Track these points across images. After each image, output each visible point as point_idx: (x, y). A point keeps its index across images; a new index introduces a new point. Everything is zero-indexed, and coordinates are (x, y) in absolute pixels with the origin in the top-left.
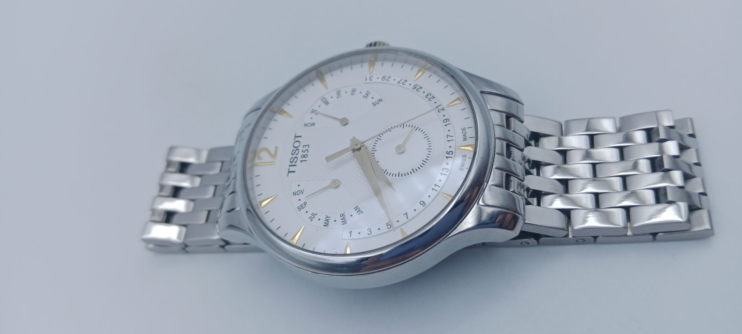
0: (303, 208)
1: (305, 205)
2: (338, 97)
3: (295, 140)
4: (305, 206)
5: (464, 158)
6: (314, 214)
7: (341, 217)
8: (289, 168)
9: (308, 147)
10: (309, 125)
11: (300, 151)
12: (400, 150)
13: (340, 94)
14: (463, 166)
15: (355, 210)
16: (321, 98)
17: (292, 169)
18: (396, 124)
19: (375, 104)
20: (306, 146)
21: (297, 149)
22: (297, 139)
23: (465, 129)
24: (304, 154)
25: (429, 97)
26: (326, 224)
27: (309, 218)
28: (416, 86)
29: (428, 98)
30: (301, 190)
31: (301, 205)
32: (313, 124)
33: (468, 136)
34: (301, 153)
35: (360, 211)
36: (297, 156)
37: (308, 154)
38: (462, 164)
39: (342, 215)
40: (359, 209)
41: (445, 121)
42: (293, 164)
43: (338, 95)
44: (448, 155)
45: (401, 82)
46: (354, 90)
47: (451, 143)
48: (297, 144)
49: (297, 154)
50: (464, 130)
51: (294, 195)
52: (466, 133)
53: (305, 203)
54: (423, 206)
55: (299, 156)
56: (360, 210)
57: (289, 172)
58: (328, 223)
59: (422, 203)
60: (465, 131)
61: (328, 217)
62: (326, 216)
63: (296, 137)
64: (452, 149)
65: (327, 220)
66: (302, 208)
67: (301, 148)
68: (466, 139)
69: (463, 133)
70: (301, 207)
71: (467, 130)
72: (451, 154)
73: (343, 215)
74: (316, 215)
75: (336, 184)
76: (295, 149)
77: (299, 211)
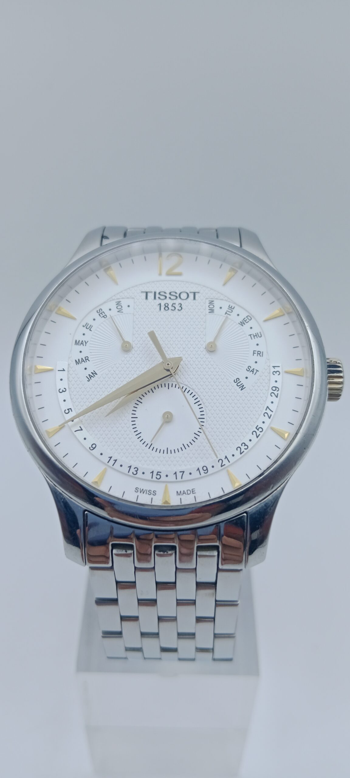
0: (99, 315)
1: (104, 316)
2: (250, 335)
3: (190, 292)
4: (101, 317)
5: (152, 493)
6: (91, 328)
7: (85, 357)
8: (152, 292)
9: (178, 310)
10: (211, 306)
11: (174, 301)
12: (168, 418)
13: (255, 337)
14: (141, 492)
15: (92, 373)
16: (250, 315)
17: (151, 296)
18: (206, 409)
19: (237, 381)
20: (180, 306)
21: (177, 297)
22: (191, 296)
23: (193, 493)
24: (170, 306)
25: (243, 448)
26: (77, 342)
27: (87, 323)
28: (260, 430)
29: (242, 445)
30: (122, 310)
31: (103, 312)
32: (212, 311)
33: (183, 497)
34: (170, 302)
35: (90, 377)
36: (168, 298)
37: (170, 311)
38: (144, 490)
39: (87, 358)
40: (94, 376)
41: (205, 468)
42: (157, 296)
43: (255, 335)
44: (155, 474)
45: (268, 411)
46: (261, 354)
47: (172, 478)
48: (184, 296)
49: (170, 298)
50: (193, 491)
51: (116, 302)
52: (188, 494)
53: (105, 317)
54: (90, 448)
55: (168, 301)
56: (92, 378)
57: (147, 293)
58: (79, 345)
59: (94, 446)
60: (190, 493)
61: (86, 343)
62: (88, 341)
63: (194, 293)
64: (163, 478)
65: (82, 343)
66: (99, 313)
67: (178, 301)
68: (179, 495)
69: (187, 490)
70: (101, 312)
71: (192, 496)
72: (156, 478)
73: (87, 360)
74: (90, 330)
75: (127, 348)
76: (178, 295)
77: (96, 311)
